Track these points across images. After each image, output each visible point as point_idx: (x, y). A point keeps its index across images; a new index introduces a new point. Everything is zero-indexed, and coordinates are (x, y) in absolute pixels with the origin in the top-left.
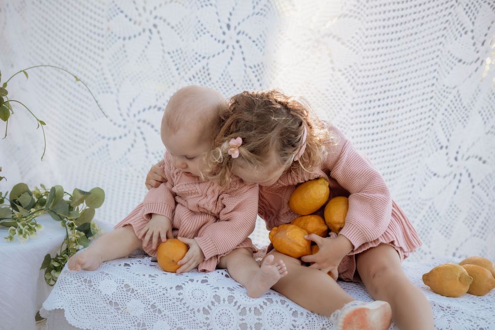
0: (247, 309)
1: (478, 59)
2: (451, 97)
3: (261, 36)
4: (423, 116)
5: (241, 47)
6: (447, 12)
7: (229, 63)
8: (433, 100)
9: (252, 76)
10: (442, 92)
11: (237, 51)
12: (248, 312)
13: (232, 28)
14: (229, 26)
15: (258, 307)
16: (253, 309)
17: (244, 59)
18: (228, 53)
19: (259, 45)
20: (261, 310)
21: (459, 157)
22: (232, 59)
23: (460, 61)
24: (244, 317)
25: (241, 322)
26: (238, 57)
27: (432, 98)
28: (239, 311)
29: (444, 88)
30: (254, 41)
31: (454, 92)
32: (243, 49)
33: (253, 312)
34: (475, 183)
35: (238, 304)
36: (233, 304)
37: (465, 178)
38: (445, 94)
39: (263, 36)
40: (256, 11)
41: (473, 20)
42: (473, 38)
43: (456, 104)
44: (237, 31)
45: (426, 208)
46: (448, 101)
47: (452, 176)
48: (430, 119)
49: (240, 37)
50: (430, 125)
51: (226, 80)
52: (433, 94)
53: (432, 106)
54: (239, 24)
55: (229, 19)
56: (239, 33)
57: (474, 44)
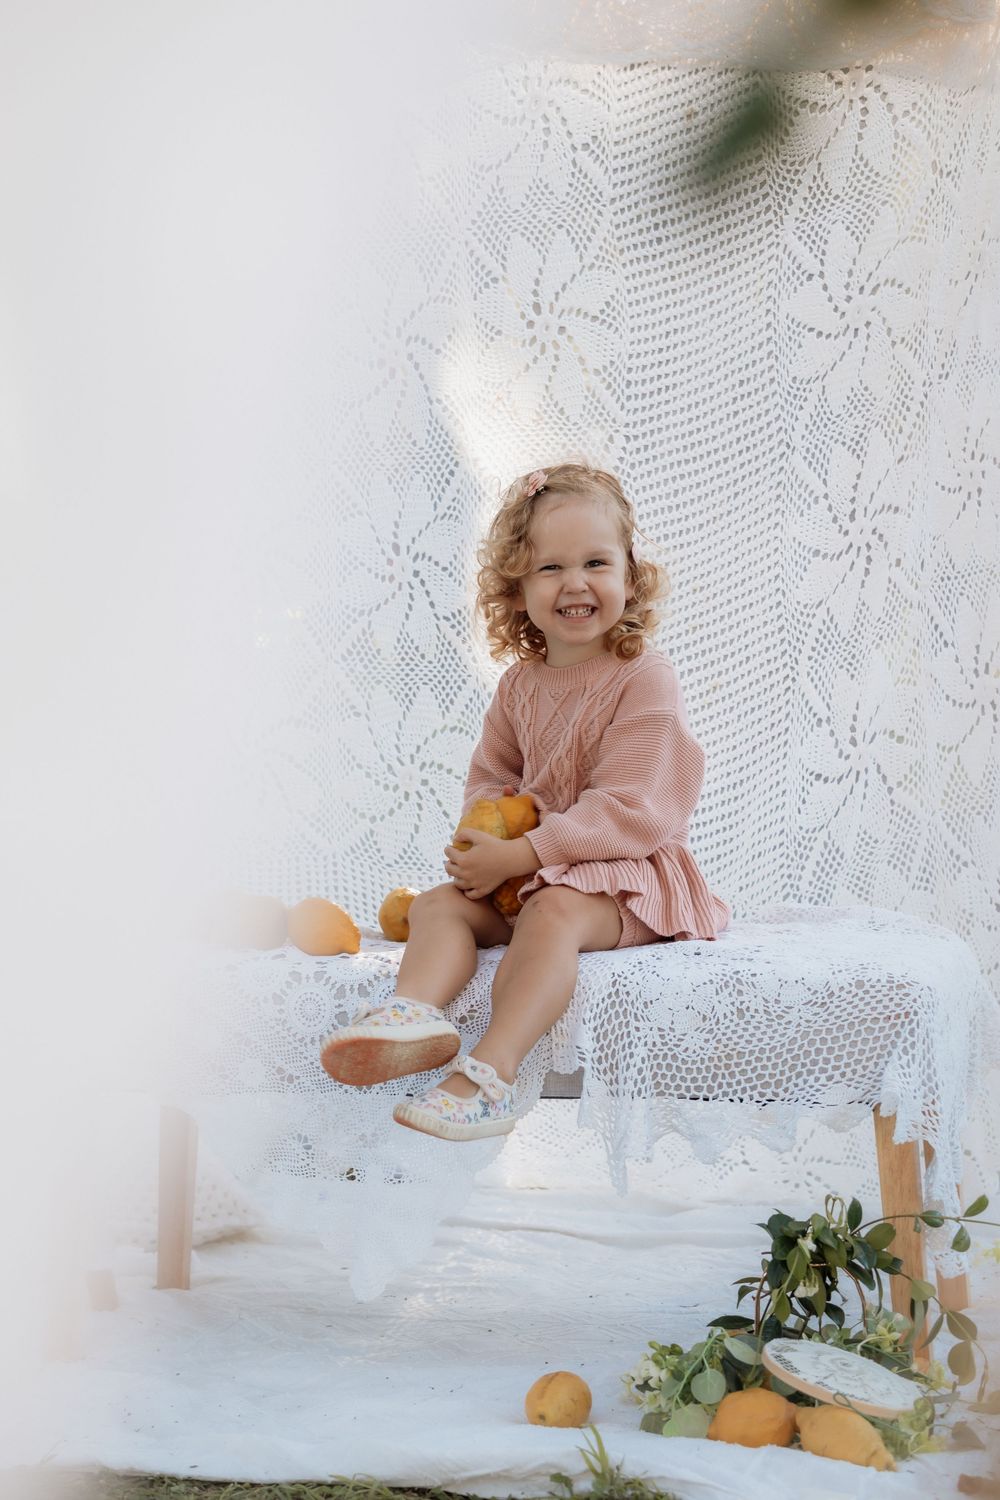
0: (348, 987)
1: (851, 545)
2: (817, 623)
3: (455, 557)
4: (773, 666)
5: (423, 582)
6: (775, 468)
7: (407, 616)
8: (784, 634)
9: (451, 634)
10: (797, 615)
11: (419, 591)
12: (348, 992)
13: (403, 550)
14: (396, 548)
15: (366, 983)
16: (356, 987)
17: (432, 604)
18: (403, 598)
19: (455, 573)
20: (369, 989)
21: (859, 738)
22: (410, 607)
23: (817, 553)
24: (342, 1002)
25: (338, 1011)
26: (422, 602)
27: (781, 629)
28: (334, 991)
29: (800, 608)
30: (445, 569)
31: (821, 612)
32: (429, 586)
33: (356, 991)
34: (891, 782)
35: (332, 981)
36: (323, 982)
37: (873, 775)
38: (803, 619)
39: (459, 555)
40: (441, 511)
41: (823, 476)
42: (830, 508)
43: (829, 636)
44: (413, 554)
45: (818, 846)
46: (813, 633)
47: (853, 775)
48: (788, 670)
49: (420, 565)
50: (789, 682)
51: (406, 648)
52: (782, 621)
53: (785, 645)
54: (414, 540)
55: (395, 535)
56: (416, 558)
57: (835, 520)
